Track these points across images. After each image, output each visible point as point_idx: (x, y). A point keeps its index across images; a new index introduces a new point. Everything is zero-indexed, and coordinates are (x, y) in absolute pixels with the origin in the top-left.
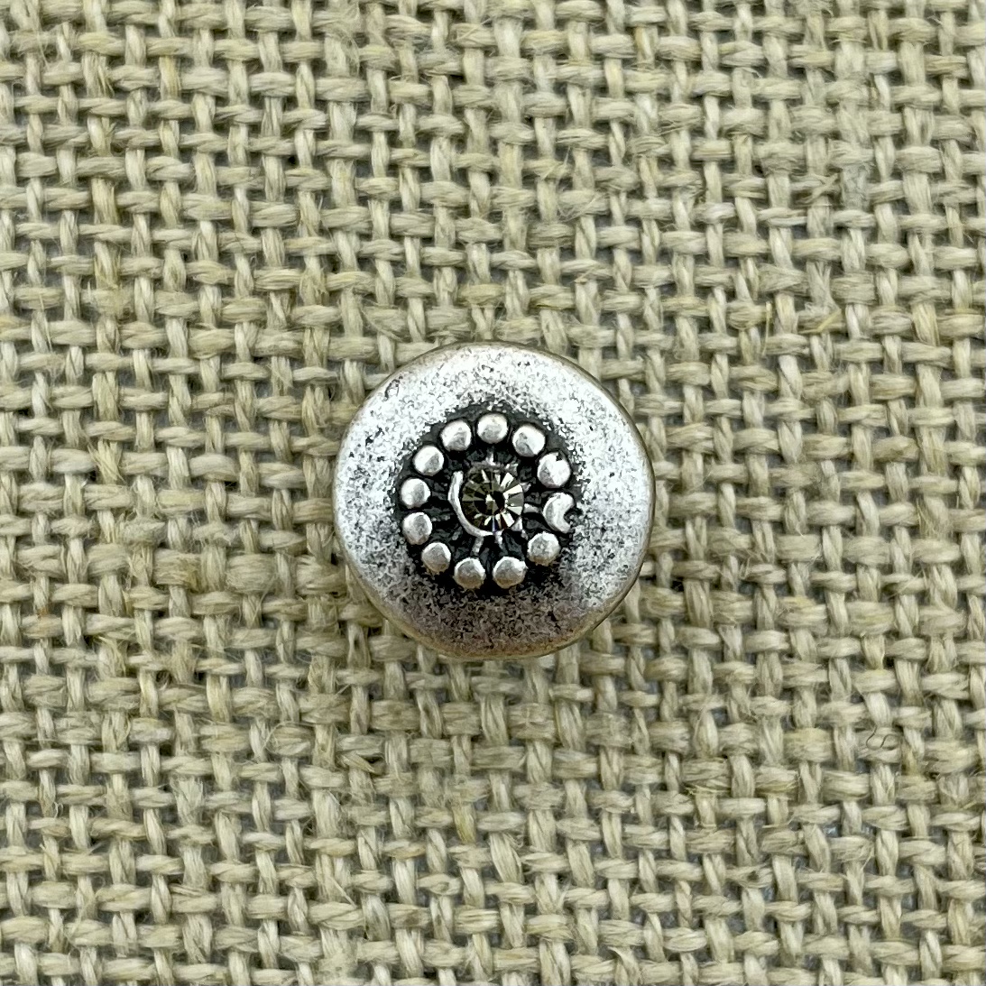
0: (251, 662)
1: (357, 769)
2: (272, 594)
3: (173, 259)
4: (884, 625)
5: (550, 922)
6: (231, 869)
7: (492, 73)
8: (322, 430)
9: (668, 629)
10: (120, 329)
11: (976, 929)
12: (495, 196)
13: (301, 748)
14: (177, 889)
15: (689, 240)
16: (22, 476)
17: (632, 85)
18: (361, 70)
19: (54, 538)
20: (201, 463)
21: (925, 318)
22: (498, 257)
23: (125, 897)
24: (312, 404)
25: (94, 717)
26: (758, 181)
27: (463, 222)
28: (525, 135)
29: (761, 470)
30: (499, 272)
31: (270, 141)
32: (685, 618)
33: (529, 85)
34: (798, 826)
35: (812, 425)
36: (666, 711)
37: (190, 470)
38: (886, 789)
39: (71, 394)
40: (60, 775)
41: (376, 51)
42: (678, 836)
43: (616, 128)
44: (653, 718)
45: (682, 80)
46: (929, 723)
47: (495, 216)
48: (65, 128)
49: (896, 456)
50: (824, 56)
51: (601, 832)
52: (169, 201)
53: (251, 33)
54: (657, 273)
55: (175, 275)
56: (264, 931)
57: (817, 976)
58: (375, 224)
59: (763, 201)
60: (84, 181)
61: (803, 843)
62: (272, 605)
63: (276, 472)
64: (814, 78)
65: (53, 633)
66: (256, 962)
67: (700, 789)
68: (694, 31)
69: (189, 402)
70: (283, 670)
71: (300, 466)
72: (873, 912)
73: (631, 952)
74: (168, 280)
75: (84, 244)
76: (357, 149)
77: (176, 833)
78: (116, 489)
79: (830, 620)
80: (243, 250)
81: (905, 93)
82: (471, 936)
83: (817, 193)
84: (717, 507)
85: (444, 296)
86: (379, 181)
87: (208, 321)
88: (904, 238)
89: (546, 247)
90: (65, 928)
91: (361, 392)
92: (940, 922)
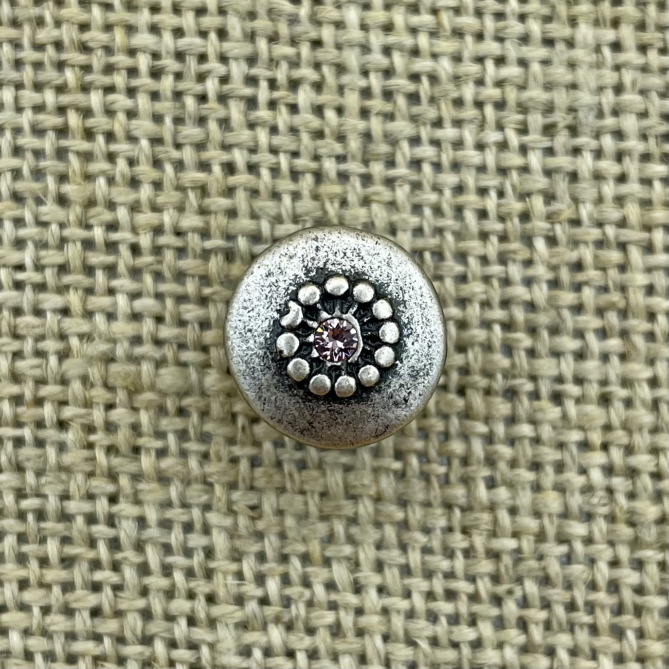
0: (171, 439)
1: (243, 514)
2: (187, 393)
3: (122, 164)
4: (601, 421)
5: (372, 620)
6: (157, 581)
7: (341, 40)
8: (222, 283)
9: (455, 422)
10: (85, 212)
11: (660, 629)
12: (341, 125)
13: (204, 498)
14: (120, 594)
15: (474, 157)
16: (17, 311)
17: (437, 50)
18: (251, 36)
19: (40, 354)
20: (139, 304)
21: (633, 211)
22: (343, 167)
23: (84, 600)
24: (215, 264)
25: (64, 476)
26: (520, 117)
27: (320, 142)
28: (362, 83)
29: (520, 314)
30: (343, 177)
31: (189, 85)
32: (467, 414)
33: (365, 49)
34: (541, 558)
35: (555, 284)
36: (453, 478)
37: (132, 309)
38: (601, 532)
39: (51, 256)
40: (41, 515)
41: (262, 24)
42: (459, 563)
43: (425, 80)
44: (443, 481)
45: (470, 46)
46: (631, 487)
47: (341, 138)
48: (49, 74)
49: (611, 306)
50: (567, 32)
51: (407, 559)
52: (119, 124)
53: (177, 10)
54: (450, 179)
55: (123, 176)
56: (178, 623)
57: (552, 659)
58: (260, 143)
59: (523, 130)
60: (62, 110)
61: (544, 569)
62: (187, 402)
63: (189, 311)
64: (560, 47)
65: (37, 418)
66: (172, 644)
67: (475, 531)
68: (479, 13)
69: (132, 263)
70: (193, 446)
71: (207, 307)
72: (591, 617)
73: (427, 641)
74: (118, 178)
75: (61, 154)
76: (248, 91)
77: (119, 556)
78: (81, 321)
79: (565, 417)
80: (170, 159)
81: (622, 57)
82: (318, 628)
83: (561, 125)
84: (489, 339)
85: (306, 193)
86: (263, 113)
87: (145, 207)
88: (619, 157)
89: (377, 160)
90: (43, 619)
91: (248, 257)
92: (636, 623)
